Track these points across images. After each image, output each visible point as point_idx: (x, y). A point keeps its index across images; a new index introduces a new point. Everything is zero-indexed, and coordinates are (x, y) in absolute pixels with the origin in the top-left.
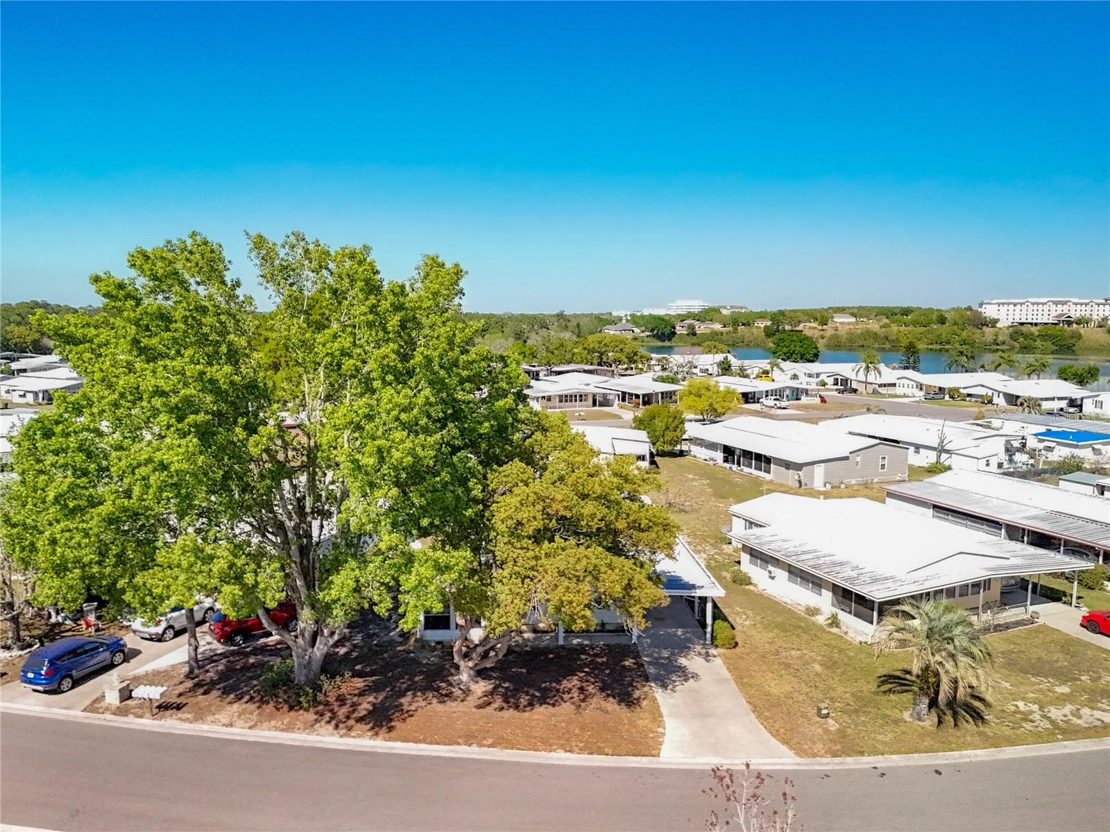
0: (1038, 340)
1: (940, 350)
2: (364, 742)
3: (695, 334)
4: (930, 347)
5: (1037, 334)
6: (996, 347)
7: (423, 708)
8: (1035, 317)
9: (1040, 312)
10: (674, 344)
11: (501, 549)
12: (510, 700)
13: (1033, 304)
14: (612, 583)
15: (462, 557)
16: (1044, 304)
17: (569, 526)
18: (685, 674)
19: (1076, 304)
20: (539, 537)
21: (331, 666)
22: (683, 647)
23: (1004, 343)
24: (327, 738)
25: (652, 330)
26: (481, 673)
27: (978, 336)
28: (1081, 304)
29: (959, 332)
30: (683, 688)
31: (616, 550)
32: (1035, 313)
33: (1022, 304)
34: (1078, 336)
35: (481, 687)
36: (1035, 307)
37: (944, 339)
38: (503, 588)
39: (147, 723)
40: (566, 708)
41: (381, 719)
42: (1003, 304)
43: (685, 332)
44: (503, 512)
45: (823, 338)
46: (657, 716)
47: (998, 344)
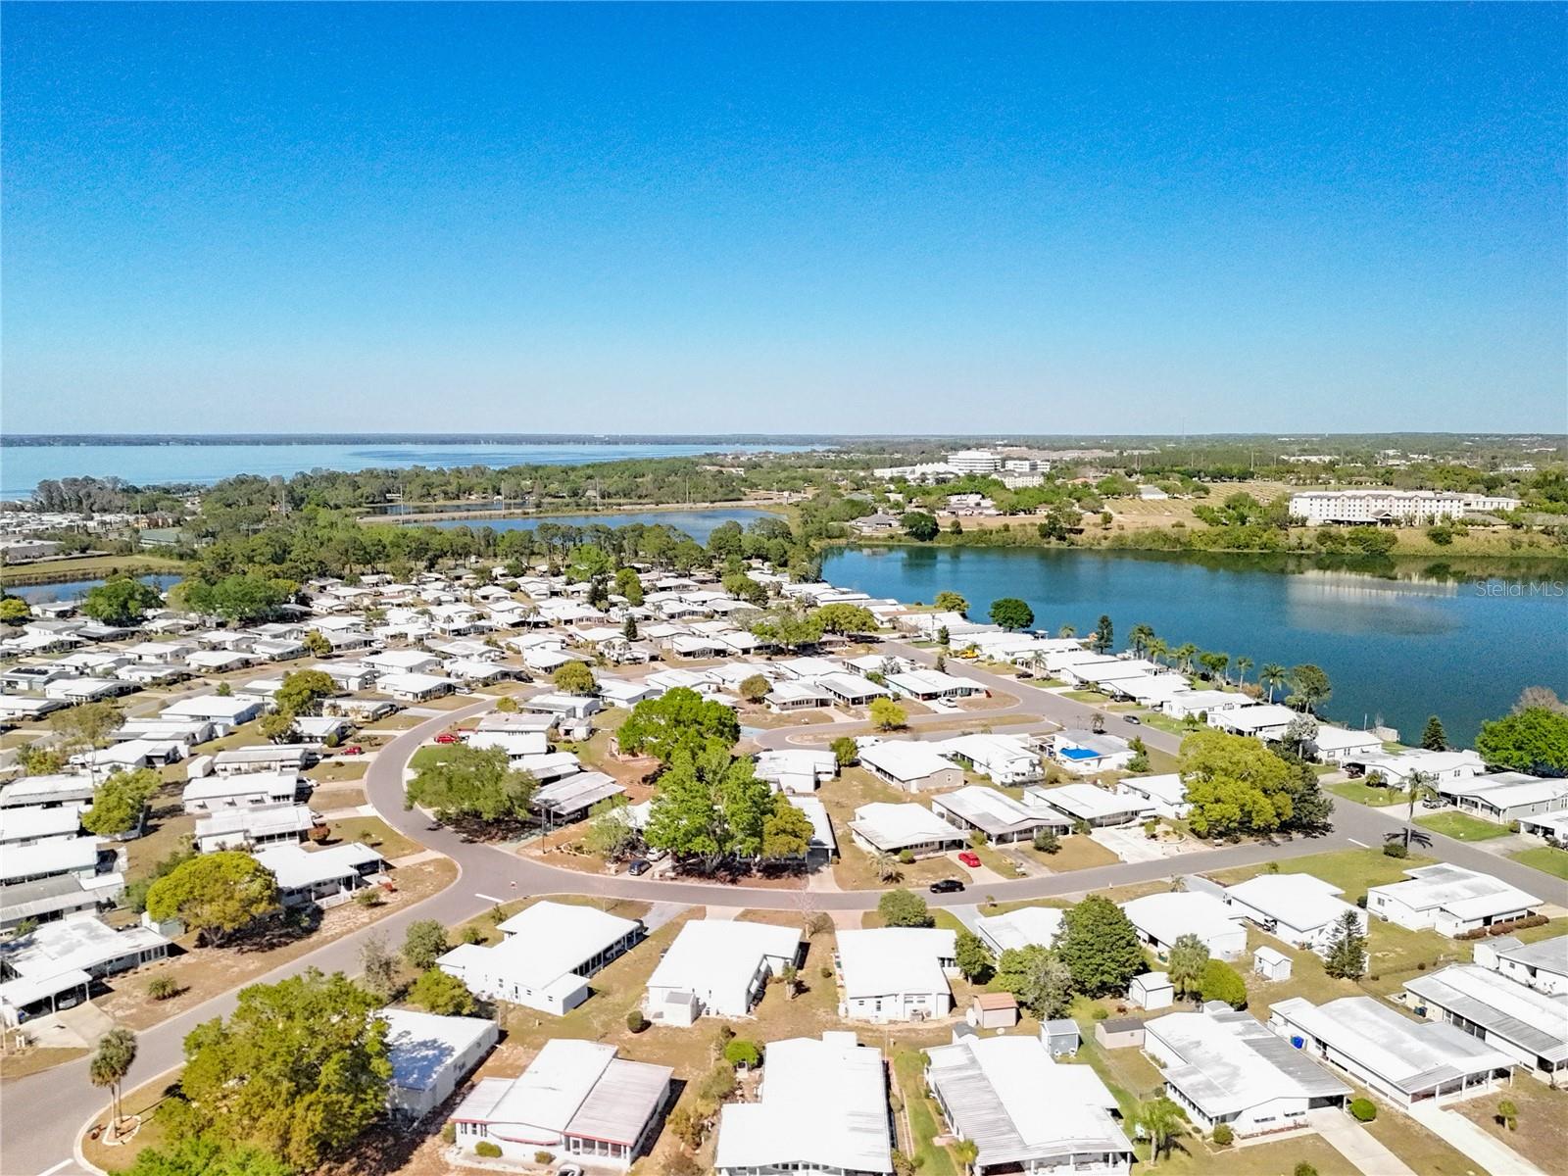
0: (1348, 543)
1: (1238, 554)
2: (730, 886)
3: (960, 532)
4: (1227, 550)
5: (1347, 536)
6: (1300, 552)
7: (744, 879)
8: (1351, 513)
9: (1357, 508)
10: (936, 545)
11: (766, 837)
12: (768, 877)
13: (1349, 498)
14: (794, 846)
15: (757, 840)
16: (1361, 498)
17: (784, 831)
18: (819, 871)
19: (1399, 499)
20: (777, 834)
21: (717, 868)
22: (821, 864)
23: (1309, 547)
24: (719, 886)
25: (911, 527)
26: (759, 871)
27: (1280, 538)
28: (1405, 499)
29: (1261, 533)
30: (817, 875)
31: (796, 836)
32: (1352, 508)
33: (1336, 498)
34: (1394, 540)
35: (759, 874)
36: (1352, 502)
37: (1242, 541)
38: (766, 846)
39: (669, 882)
40: (783, 880)
41: (734, 881)
42: (1316, 497)
43: (949, 530)
44: (766, 828)
45: (1106, 538)
46: (808, 881)
47: (1302, 549)
